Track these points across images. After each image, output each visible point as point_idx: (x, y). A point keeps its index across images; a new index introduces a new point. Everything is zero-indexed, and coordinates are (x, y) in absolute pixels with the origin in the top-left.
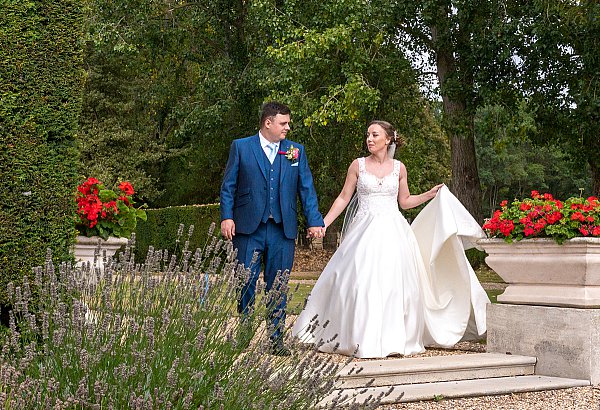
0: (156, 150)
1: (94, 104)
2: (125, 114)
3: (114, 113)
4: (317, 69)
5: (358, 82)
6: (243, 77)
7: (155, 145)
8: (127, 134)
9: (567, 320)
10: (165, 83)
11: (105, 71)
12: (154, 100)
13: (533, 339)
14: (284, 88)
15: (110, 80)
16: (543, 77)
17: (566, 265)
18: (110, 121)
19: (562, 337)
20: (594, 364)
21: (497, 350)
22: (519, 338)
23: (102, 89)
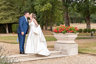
0: (19, 15)
1: (9, 8)
2: (14, 9)
3: (12, 9)
4: (43, 2)
5: (49, 4)
6: (32, 3)
7: (19, 14)
8: (14, 12)
9: (65, 46)
10: (20, 4)
11: (11, 3)
12: (19, 7)
13: (61, 49)
14: (38, 5)
15: (12, 4)
16: (79, 2)
17: (65, 37)
18: (12, 10)
19: (65, 48)
20: (69, 53)
21: (56, 50)
22: (59, 48)
23: (10, 6)
